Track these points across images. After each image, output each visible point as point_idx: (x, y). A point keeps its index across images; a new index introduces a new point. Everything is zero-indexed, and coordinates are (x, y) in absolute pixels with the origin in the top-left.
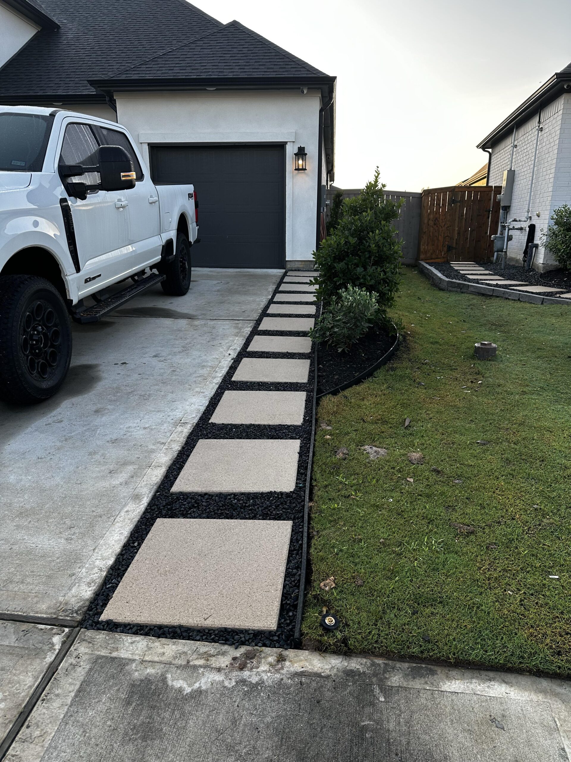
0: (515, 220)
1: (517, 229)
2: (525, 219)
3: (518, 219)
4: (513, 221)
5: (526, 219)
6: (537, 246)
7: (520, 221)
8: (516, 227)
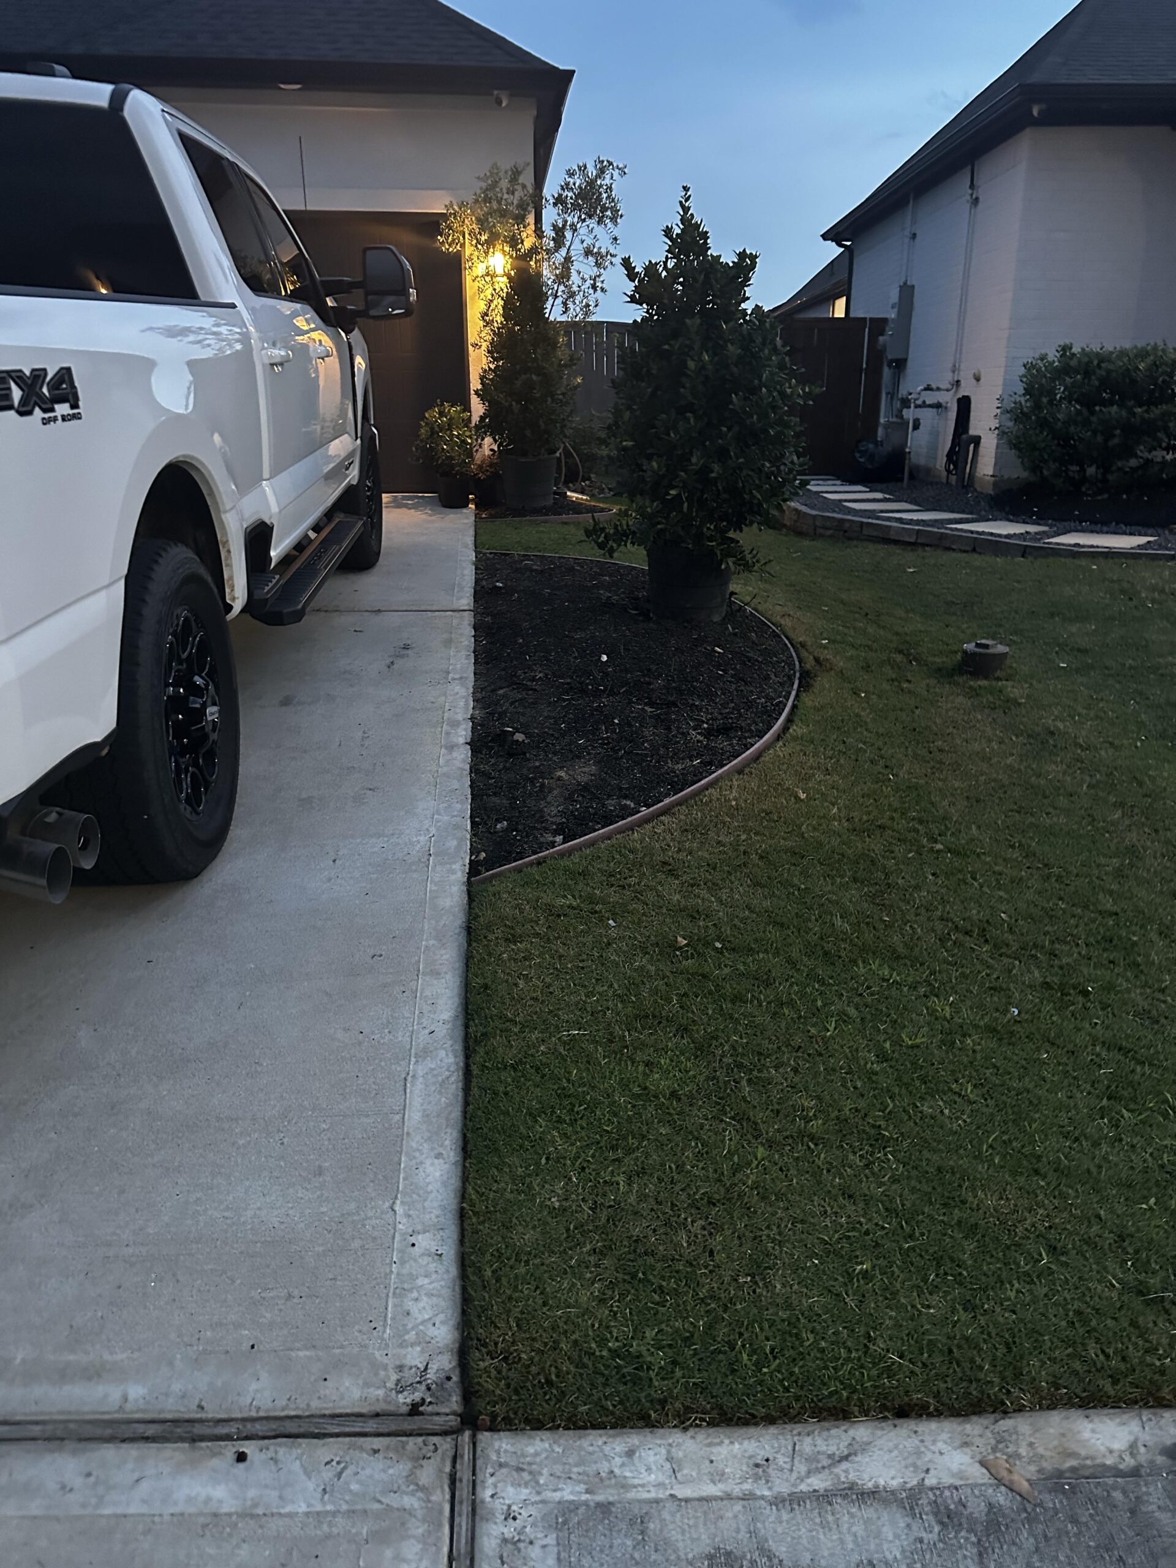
0: (928, 388)
1: (930, 406)
2: (947, 386)
3: (934, 386)
4: (926, 389)
5: (950, 387)
6: (977, 440)
7: (938, 389)
8: (928, 403)
